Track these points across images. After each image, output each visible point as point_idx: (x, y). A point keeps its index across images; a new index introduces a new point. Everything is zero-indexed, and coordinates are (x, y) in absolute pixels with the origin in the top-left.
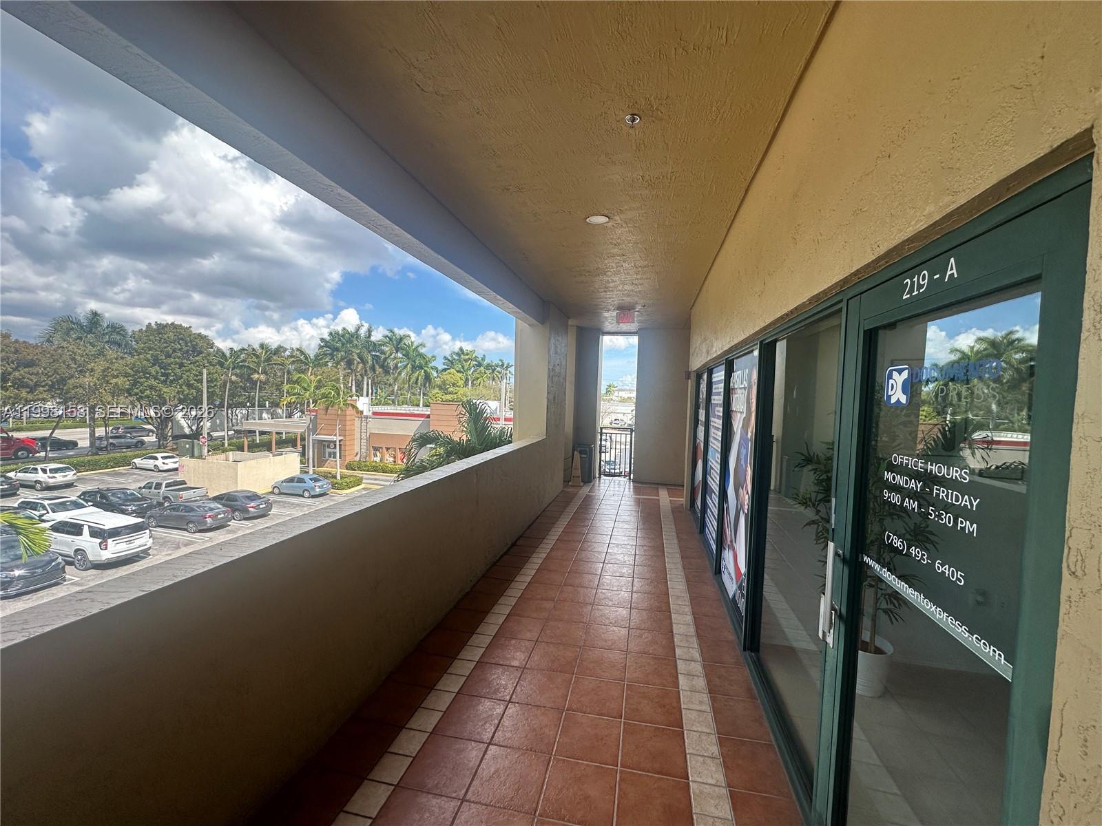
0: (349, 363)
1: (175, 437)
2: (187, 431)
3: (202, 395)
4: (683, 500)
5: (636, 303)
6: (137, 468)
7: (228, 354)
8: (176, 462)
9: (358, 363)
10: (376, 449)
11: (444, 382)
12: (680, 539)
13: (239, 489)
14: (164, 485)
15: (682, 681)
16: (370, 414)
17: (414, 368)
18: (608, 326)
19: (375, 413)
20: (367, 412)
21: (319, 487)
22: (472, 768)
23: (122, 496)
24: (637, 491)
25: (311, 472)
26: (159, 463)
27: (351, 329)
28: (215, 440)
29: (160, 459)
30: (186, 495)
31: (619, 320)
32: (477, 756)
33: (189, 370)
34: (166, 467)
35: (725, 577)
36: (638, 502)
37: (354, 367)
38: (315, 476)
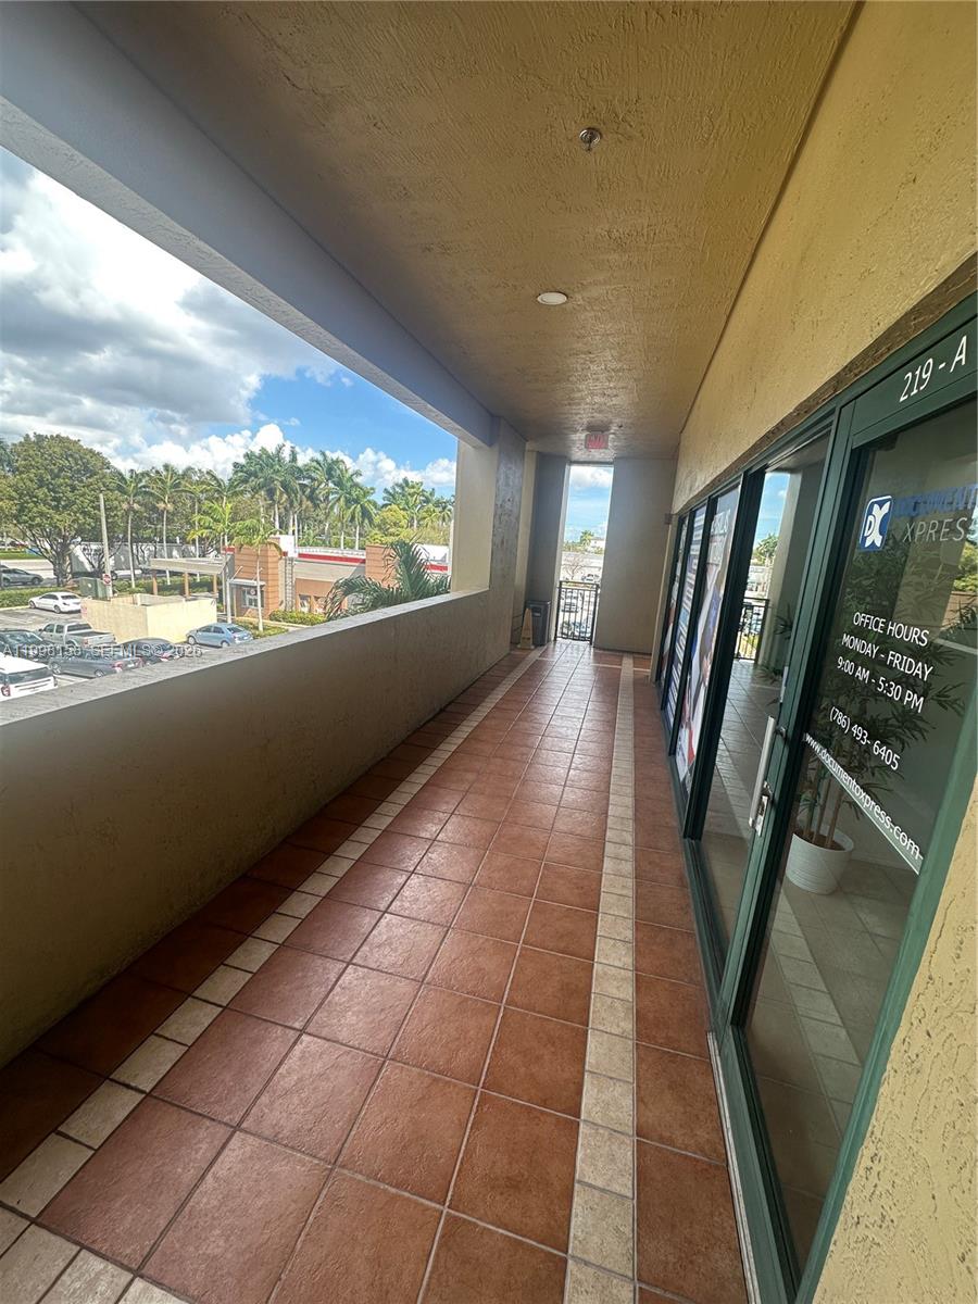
0: (271, 493)
1: (75, 575)
2: (88, 568)
3: (101, 525)
4: (648, 671)
5: (611, 423)
6: (36, 608)
7: (127, 476)
8: (78, 604)
9: (281, 493)
10: (303, 598)
11: (384, 521)
12: (636, 715)
13: (150, 636)
14: (66, 629)
15: (608, 865)
16: (296, 556)
17: (348, 501)
18: (578, 452)
19: (301, 555)
20: (292, 554)
21: (240, 639)
22: (363, 934)
23: (22, 638)
24: (597, 658)
25: (230, 621)
26: (60, 602)
27: (272, 450)
28: (121, 579)
29: (60, 599)
30: (92, 641)
31: (589, 444)
32: (369, 922)
33: (82, 495)
34: (67, 609)
35: (679, 758)
36: (597, 670)
37: (276, 497)
38: (235, 626)
